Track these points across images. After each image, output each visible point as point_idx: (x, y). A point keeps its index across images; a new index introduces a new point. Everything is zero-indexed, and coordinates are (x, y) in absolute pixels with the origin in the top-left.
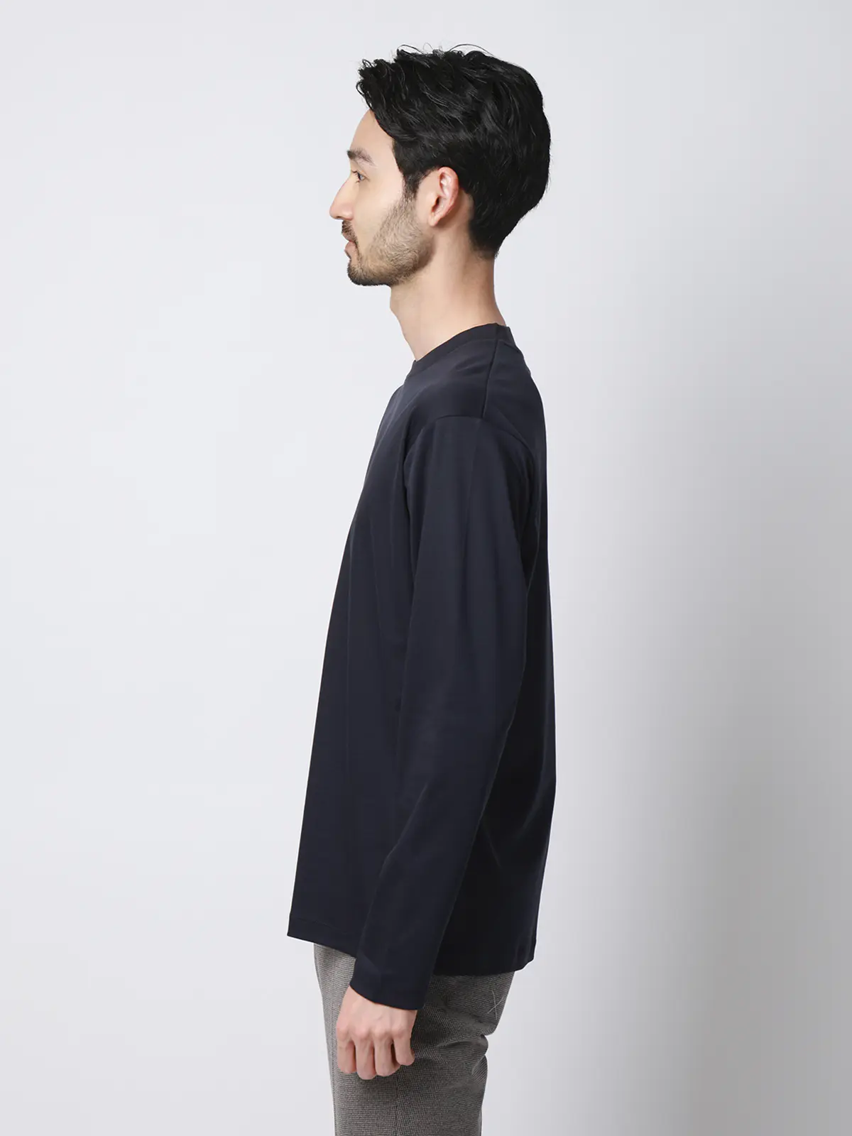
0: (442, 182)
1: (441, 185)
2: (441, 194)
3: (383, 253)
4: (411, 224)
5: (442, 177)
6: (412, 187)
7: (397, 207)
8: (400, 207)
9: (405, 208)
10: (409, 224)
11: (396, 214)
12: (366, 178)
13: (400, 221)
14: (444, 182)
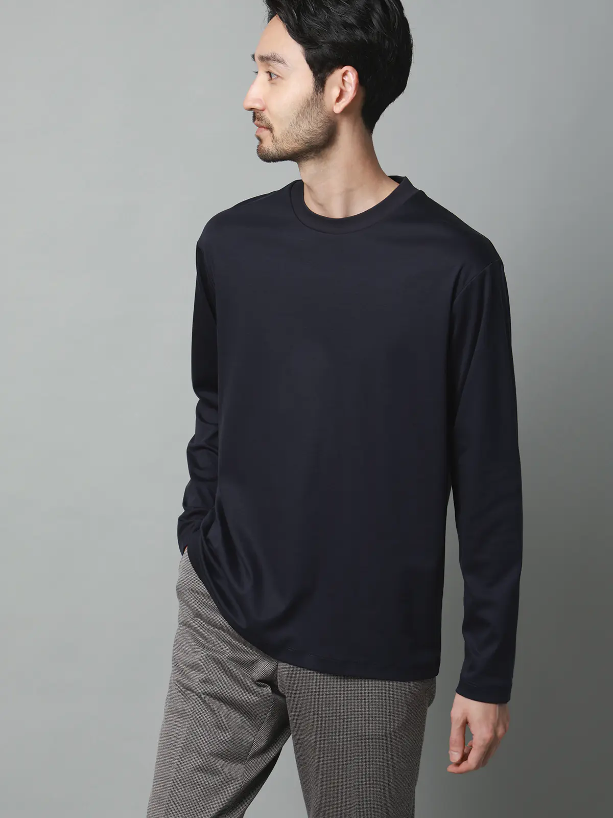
0: (344, 79)
1: (343, 81)
2: (343, 88)
3: (299, 137)
4: (321, 113)
5: (345, 74)
6: (320, 83)
7: (310, 100)
8: (312, 99)
9: (316, 100)
10: (319, 113)
11: (309, 105)
12: (278, 76)
13: (313, 110)
14: (346, 79)
